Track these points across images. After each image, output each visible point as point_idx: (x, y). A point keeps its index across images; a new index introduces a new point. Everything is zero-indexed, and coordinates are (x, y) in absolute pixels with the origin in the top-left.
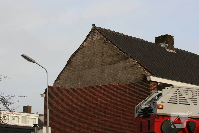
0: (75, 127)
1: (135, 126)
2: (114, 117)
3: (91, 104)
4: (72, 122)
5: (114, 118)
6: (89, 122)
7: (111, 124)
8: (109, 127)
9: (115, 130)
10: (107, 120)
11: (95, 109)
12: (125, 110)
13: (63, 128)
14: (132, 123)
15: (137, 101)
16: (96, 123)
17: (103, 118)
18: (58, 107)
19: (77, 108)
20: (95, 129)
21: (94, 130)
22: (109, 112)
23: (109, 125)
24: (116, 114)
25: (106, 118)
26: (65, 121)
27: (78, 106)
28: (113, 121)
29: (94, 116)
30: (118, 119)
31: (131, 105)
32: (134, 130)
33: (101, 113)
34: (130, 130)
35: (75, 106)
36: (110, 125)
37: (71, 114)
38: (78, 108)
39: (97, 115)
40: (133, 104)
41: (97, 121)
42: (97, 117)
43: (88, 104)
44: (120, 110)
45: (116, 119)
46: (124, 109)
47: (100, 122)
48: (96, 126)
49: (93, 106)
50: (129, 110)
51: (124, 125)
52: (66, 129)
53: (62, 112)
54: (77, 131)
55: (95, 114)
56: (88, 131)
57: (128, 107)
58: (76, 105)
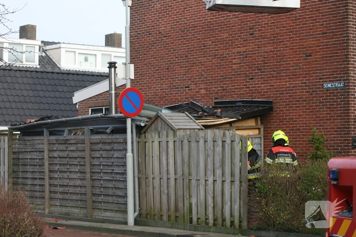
0: (193, 66)
1: (316, 61)
2: (273, 43)
3: (224, 17)
4: (186, 56)
5: (272, 46)
6: (221, 55)
7: (267, 58)
8: (261, 64)
9: (274, 71)
10: (258, 50)
11: (233, 26)
12: (296, 28)
13: (168, 69)
14: (311, 56)
15: (319, 7)
16: (235, 56)
17: (250, 46)
18: (157, 26)
19: (195, 27)
20: (232, 70)
21: (231, 72)
22: (263, 33)
23: (263, 61)
24: (277, 36)
25: (255, 45)
26: (171, 53)
27: (197, 21)
28: (271, 52)
29: (232, 43)
30: (282, 47)
31: (309, 18)
32: (316, 70)
33: (245, 35)
34: (306, 71)
35: (192, 22)
36: (265, 61)
37: (185, 39)
38: (197, 26)
39: (238, 39)
40: (312, 14)
41: (238, 53)
42: (237, 45)
43: (218, 18)
44: (284, 27)
45: (277, 48)
46: (293, 26)
47: (244, 55)
48: (235, 64)
49: (229, 21)
50: (303, 27)
51: (293, 61)
52: (173, 71)
53: (166, 37)
54: (195, 74)
55: (232, 37)
56: (218, 74)
57: (301, 22)
58: (193, 19)
